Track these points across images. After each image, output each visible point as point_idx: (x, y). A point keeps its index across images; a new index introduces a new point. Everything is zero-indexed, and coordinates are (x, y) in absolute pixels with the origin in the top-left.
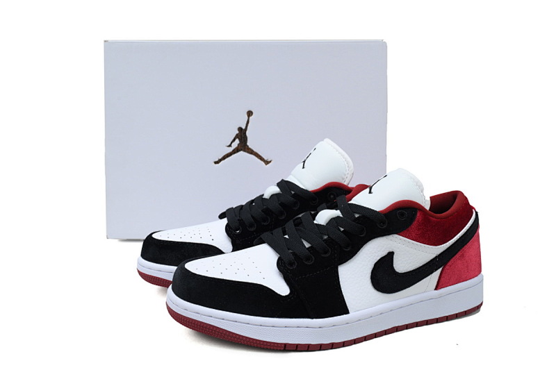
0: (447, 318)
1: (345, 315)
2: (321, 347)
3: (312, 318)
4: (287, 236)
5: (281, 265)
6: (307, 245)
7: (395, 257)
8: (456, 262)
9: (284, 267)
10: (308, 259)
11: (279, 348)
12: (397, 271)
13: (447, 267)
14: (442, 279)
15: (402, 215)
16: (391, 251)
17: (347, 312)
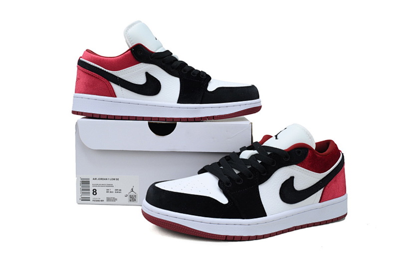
0: (326, 222)
1: (264, 217)
2: (249, 238)
3: (244, 219)
4: (222, 167)
5: (221, 185)
6: (237, 172)
7: (295, 180)
8: (332, 185)
9: (223, 186)
10: (239, 181)
11: (222, 239)
12: (296, 189)
13: (327, 188)
14: (324, 195)
15: (299, 152)
16: (292, 175)
17: (265, 215)
